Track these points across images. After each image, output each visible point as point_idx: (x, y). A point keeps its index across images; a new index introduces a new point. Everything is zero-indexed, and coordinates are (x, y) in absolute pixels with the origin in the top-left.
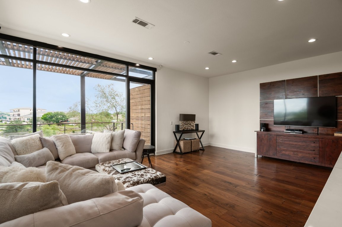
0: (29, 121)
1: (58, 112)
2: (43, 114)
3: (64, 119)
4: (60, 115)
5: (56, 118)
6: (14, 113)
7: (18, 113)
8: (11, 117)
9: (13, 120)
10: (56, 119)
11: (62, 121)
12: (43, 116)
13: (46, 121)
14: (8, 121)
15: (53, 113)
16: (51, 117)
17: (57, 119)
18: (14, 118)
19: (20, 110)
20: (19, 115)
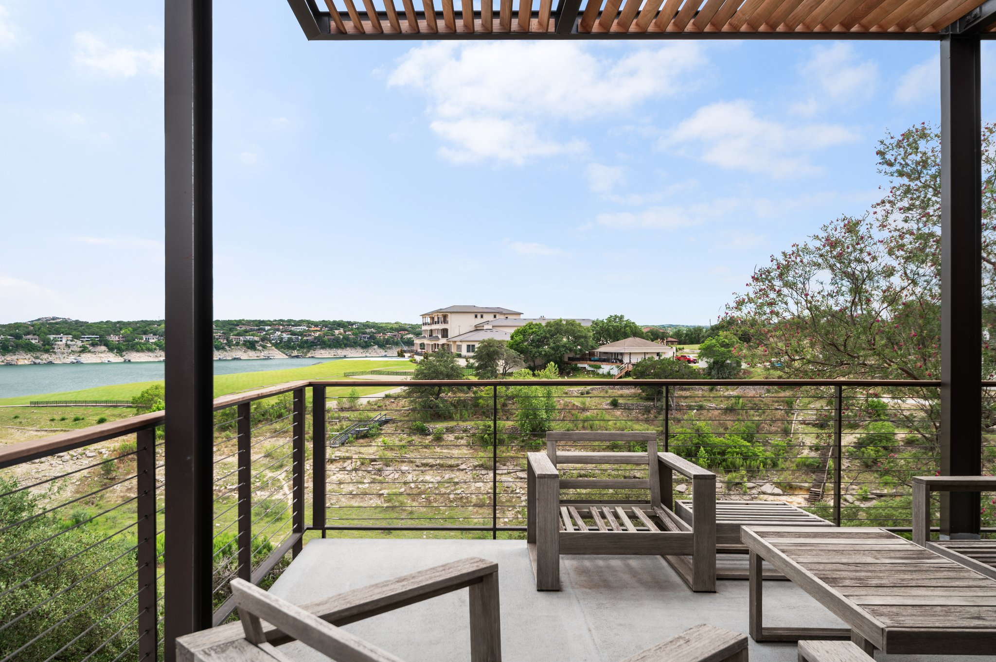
0: (472, 354)
1: (561, 321)
2: (512, 331)
3: (580, 350)
4: (567, 332)
5: (552, 345)
6: (434, 327)
7: (443, 326)
8: (426, 342)
9: (430, 352)
10: (553, 348)
11: (572, 355)
12: (512, 337)
13: (522, 356)
14: (417, 354)
15: (544, 324)
16: (538, 341)
17: (556, 349)
18: (433, 343)
19: (450, 318)
20: (445, 333)
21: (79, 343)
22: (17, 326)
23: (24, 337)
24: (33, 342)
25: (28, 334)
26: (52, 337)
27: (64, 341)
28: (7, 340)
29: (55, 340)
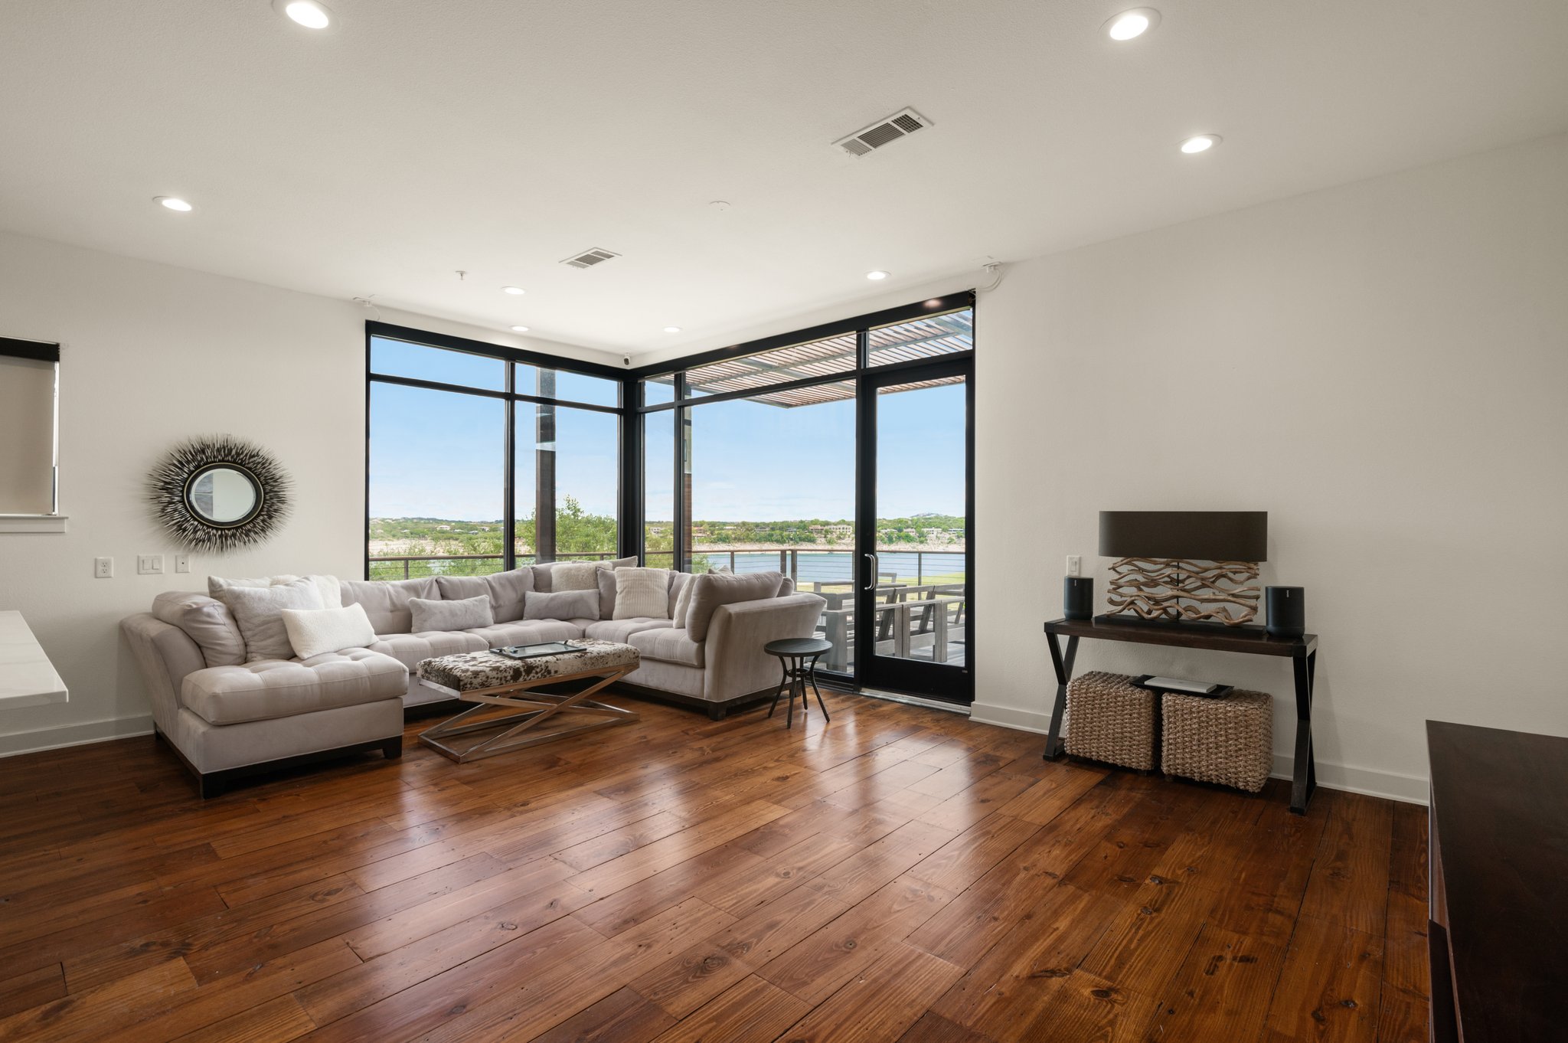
21: (948, 536)
22: (900, 521)
23: (905, 530)
24: (911, 534)
25: (908, 527)
26: (925, 530)
27: (935, 533)
28: (892, 533)
29: (928, 533)
